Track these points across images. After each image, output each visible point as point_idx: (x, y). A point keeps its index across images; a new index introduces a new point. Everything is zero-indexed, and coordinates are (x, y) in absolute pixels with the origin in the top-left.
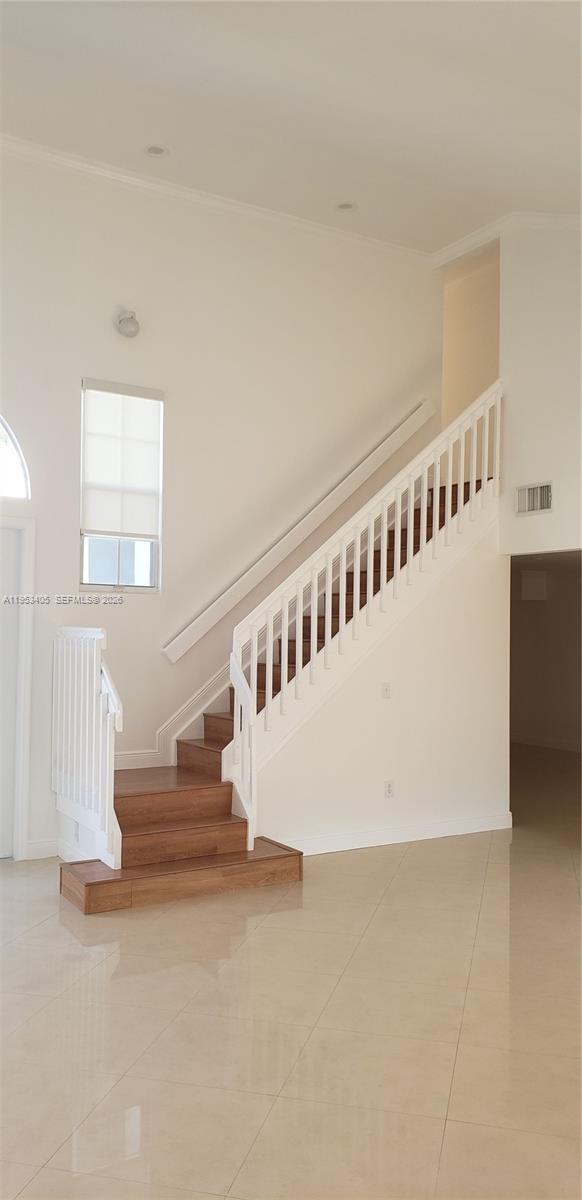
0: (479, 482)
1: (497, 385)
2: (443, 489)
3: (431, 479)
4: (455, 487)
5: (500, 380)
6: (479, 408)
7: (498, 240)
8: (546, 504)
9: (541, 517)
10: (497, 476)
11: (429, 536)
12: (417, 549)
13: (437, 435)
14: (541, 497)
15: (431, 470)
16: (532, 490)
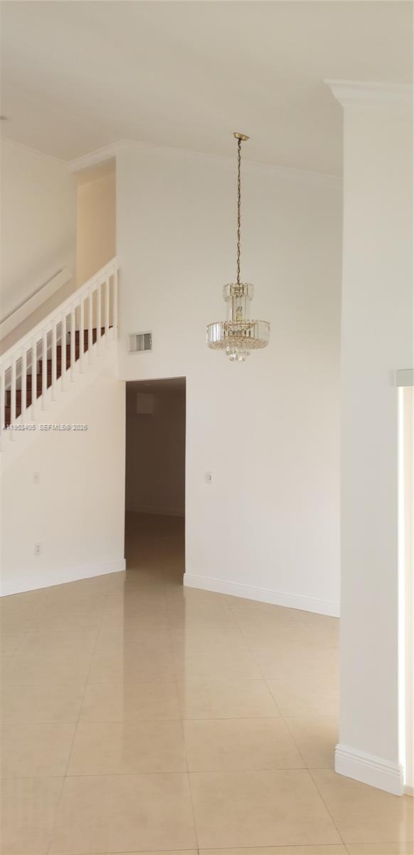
0: (103, 329)
1: (114, 261)
2: (77, 333)
3: (68, 325)
4: (86, 332)
5: (117, 257)
6: (103, 276)
7: (115, 157)
8: (148, 346)
9: (144, 355)
10: (115, 325)
11: (68, 366)
12: (59, 374)
13: (74, 292)
14: (145, 341)
15: (69, 318)
16: (139, 336)
